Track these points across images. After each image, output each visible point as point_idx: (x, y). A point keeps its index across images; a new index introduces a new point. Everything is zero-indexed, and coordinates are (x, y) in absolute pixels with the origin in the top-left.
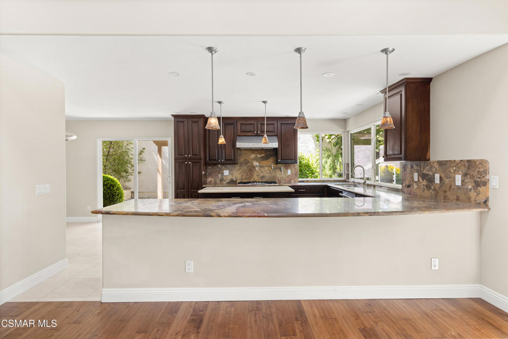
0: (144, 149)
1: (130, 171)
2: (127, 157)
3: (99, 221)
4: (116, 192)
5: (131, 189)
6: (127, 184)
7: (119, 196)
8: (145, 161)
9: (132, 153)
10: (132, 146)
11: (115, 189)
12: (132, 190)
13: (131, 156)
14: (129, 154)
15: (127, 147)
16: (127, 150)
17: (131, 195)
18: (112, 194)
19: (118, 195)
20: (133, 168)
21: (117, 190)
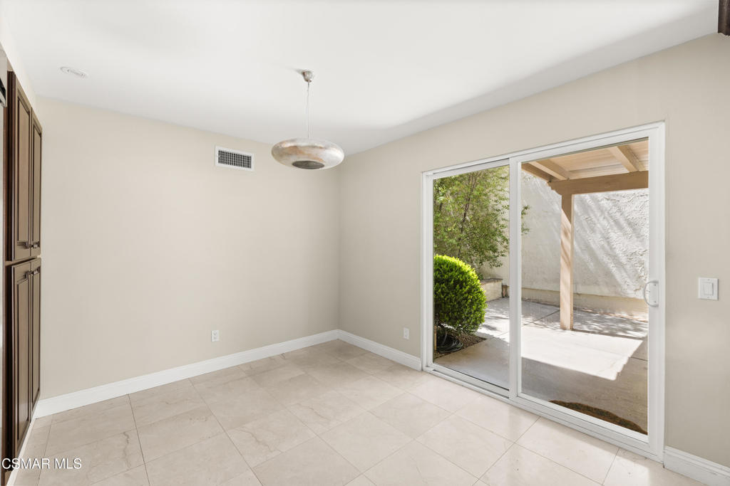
0: (526, 208)
1: (500, 248)
2: (495, 225)
3: (425, 368)
4: (466, 299)
5: (501, 279)
6: (496, 271)
7: (474, 307)
8: (528, 230)
9: (506, 216)
10: (505, 203)
11: (465, 290)
12: (504, 282)
13: (502, 223)
14: (499, 218)
15: (496, 207)
16: (495, 212)
17: (501, 290)
18: (459, 303)
19: (472, 303)
20: (505, 244)
21: (469, 292)
